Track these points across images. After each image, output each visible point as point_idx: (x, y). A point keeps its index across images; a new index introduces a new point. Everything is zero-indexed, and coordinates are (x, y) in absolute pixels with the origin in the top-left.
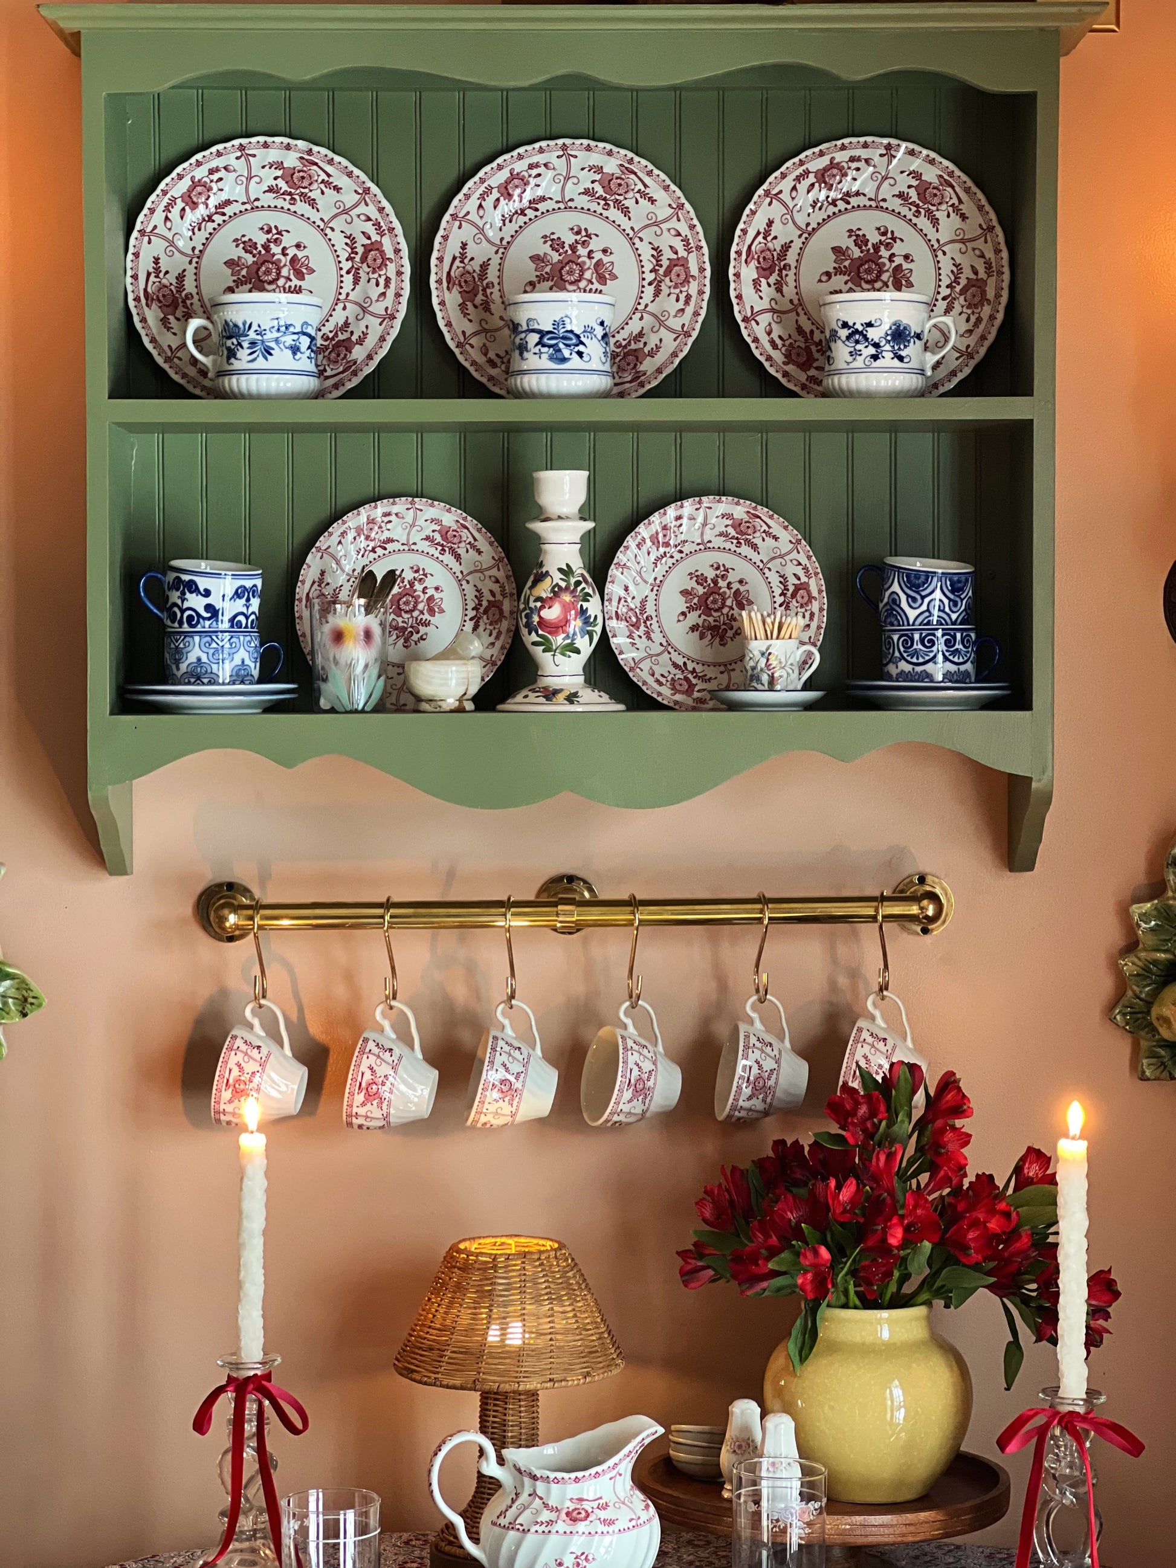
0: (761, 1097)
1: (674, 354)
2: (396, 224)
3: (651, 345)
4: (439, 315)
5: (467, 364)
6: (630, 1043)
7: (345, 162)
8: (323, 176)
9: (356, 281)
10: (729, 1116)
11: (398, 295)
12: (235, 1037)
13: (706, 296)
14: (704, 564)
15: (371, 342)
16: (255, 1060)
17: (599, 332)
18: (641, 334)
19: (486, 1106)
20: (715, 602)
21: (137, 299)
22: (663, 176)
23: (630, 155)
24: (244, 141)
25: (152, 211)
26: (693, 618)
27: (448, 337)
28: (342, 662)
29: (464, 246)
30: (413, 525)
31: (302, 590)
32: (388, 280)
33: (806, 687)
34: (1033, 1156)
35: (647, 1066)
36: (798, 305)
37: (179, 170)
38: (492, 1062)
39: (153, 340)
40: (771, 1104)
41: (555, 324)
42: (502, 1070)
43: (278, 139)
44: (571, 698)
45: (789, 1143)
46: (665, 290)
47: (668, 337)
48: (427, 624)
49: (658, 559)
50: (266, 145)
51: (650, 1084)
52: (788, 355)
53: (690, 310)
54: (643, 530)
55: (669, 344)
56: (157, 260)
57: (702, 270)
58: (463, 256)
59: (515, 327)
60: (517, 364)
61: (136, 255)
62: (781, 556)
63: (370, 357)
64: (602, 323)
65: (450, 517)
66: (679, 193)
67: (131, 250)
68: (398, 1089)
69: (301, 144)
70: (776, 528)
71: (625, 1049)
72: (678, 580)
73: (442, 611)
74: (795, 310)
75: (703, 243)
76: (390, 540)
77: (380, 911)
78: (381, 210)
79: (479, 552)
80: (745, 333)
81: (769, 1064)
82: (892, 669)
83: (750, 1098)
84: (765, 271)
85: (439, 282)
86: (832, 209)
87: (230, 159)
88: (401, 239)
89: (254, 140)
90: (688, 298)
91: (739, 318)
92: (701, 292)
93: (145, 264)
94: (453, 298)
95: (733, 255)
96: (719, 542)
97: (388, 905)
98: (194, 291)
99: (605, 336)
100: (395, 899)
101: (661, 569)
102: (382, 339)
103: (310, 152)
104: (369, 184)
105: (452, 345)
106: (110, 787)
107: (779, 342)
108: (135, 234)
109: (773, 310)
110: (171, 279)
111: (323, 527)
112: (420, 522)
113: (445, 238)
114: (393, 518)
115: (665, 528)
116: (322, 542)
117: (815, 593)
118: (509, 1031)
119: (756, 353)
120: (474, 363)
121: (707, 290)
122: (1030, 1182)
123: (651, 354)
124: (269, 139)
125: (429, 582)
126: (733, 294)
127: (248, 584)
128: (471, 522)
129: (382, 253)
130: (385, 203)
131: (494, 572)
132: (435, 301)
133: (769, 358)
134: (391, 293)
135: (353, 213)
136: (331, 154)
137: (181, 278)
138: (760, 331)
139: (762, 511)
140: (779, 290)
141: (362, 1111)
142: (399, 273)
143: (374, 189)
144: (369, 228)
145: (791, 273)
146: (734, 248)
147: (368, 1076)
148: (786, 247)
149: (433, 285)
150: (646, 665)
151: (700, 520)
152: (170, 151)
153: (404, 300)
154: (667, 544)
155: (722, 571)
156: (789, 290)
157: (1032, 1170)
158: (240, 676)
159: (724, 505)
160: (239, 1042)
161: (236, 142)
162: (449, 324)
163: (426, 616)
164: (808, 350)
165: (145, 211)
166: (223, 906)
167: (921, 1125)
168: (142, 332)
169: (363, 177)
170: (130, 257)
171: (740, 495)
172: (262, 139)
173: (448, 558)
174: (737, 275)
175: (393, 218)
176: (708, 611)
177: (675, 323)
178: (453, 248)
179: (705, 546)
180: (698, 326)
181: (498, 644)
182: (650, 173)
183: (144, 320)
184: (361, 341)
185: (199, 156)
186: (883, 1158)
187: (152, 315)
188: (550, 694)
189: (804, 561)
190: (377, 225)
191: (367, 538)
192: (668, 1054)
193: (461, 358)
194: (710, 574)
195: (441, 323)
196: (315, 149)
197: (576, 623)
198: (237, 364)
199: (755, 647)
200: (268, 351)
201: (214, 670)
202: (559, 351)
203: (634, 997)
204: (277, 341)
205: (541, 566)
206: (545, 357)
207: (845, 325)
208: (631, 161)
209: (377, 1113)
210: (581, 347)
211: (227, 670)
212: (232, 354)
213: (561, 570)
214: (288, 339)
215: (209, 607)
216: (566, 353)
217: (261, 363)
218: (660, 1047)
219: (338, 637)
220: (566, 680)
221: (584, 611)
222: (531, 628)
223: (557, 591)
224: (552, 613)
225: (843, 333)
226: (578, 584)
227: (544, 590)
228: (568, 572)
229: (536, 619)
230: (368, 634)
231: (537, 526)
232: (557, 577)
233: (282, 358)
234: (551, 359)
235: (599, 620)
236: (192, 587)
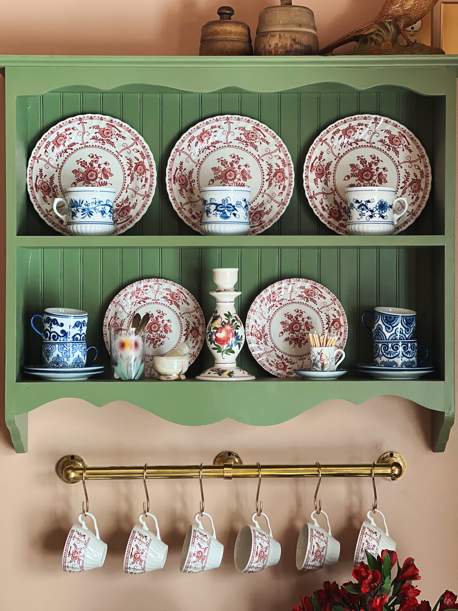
0: (319, 560)
1: (278, 213)
2: (151, 154)
3: (267, 209)
4: (170, 195)
5: (182, 218)
6: (257, 533)
7: (127, 126)
8: (117, 132)
9: (132, 179)
10: (304, 569)
11: (151, 186)
12: (73, 531)
13: (293, 187)
14: (291, 309)
15: (138, 207)
16: (83, 542)
17: (244, 204)
18: (262, 204)
19: (190, 564)
20: (296, 327)
21: (32, 188)
22: (273, 132)
23: (258, 122)
24: (81, 116)
25: (39, 148)
26: (286, 335)
27: (174, 205)
28: (124, 357)
29: (181, 163)
30: (157, 291)
31: (106, 321)
32: (146, 179)
34: (449, 595)
35: (265, 545)
36: (335, 191)
37: (52, 129)
38: (193, 543)
39: (39, 207)
40: (323, 563)
41: (223, 201)
42: (198, 547)
43: (97, 115)
44: (229, 374)
45: (331, 583)
46: (273, 183)
47: (275, 205)
48: (164, 337)
49: (270, 308)
50: (91, 118)
51: (266, 553)
52: (330, 214)
53: (285, 193)
54: (264, 294)
55: (276, 209)
56: (41, 170)
57: (291, 174)
58: (181, 168)
59: (205, 202)
60: (206, 219)
61: (32, 168)
62: (327, 306)
63: (138, 214)
64: (245, 200)
65: (175, 288)
66: (280, 139)
67: (29, 166)
68: (149, 556)
69: (108, 118)
70: (325, 294)
71: (255, 537)
72: (280, 317)
73: (171, 331)
74: (333, 193)
75: (291, 162)
76: (147, 298)
77: (141, 470)
78: (144, 147)
79: (188, 304)
80: (310, 203)
81: (322, 544)
82: (378, 360)
83: (314, 561)
84: (320, 174)
85: (170, 180)
86: (350, 147)
87: (75, 124)
88: (153, 160)
89: (86, 116)
90: (284, 187)
91: (307, 196)
92: (290, 185)
93: (36, 172)
94: (176, 187)
95: (305, 168)
96: (298, 299)
97: (146, 468)
98: (58, 184)
99: (246, 206)
100: (149, 465)
101: (272, 311)
102: (144, 206)
103: (111, 121)
104: (138, 135)
105: (175, 209)
106: (15, 416)
107: (326, 208)
108: (31, 158)
109: (323, 193)
110: (48, 178)
111: (116, 292)
112: (161, 290)
113: (173, 160)
114: (148, 288)
115: (274, 293)
116: (116, 299)
117: (342, 323)
118: (201, 527)
119: (316, 213)
120: (186, 217)
121: (293, 183)
122: (447, 607)
123: (267, 213)
124: (93, 115)
125: (165, 318)
126: (305, 186)
127: (81, 320)
128: (184, 290)
129: (144, 166)
130: (145, 144)
131: (195, 313)
132: (168, 189)
133: (321, 215)
134: (148, 185)
135: (131, 148)
136: (121, 122)
137: (52, 178)
138: (317, 203)
139: (318, 285)
140: (326, 184)
141: (132, 566)
142: (152, 176)
143: (141, 138)
144: (138, 155)
145: (331, 176)
146: (305, 165)
147: (135, 550)
148: (329, 164)
149: (167, 181)
150: (264, 357)
151: (290, 289)
152: (48, 120)
153: (154, 188)
154: (275, 301)
155: (300, 313)
156: (330, 184)
157: (448, 601)
158: (77, 363)
159: (301, 282)
160: (75, 534)
161: (78, 117)
162: (174, 199)
163: (164, 333)
164: (339, 211)
165: (36, 148)
166: (69, 469)
167: (395, 582)
168: (34, 203)
169: (136, 132)
170: (29, 169)
171: (308, 278)
172: (90, 115)
173: (174, 307)
174: (307, 177)
175: (149, 151)
176: (293, 332)
177: (279, 199)
178: (176, 164)
179: (292, 302)
180: (289, 200)
181: (197, 346)
182: (267, 131)
183: (35, 198)
184: (134, 207)
185: (61, 123)
186: (378, 601)
187: (39, 195)
189: (337, 308)
190: (142, 154)
191: (137, 297)
192: (275, 538)
193: (180, 215)
194: (294, 314)
195: (171, 199)
196: (114, 120)
197: (232, 340)
198: (76, 220)
199: (315, 350)
200: (91, 214)
201: (65, 359)
202: (225, 213)
203: (259, 511)
204: (95, 208)
205: (216, 312)
206: (218, 216)
207: (357, 201)
208: (258, 125)
209: (139, 567)
210: (235, 212)
211: (70, 361)
212: (74, 214)
213: (225, 315)
214: (100, 208)
215: (63, 331)
216: (228, 214)
217: (87, 219)
218: (271, 535)
219: (123, 345)
220: (228, 365)
221: (236, 334)
222: (212, 342)
223: (224, 325)
224: (221, 335)
225: (357, 205)
226: (233, 321)
227: (218, 324)
228: (228, 315)
229: (214, 337)
230: (136, 345)
231: (214, 294)
232: (224, 318)
233: (97, 217)
234: (221, 217)
235: (244, 338)
236: (55, 322)
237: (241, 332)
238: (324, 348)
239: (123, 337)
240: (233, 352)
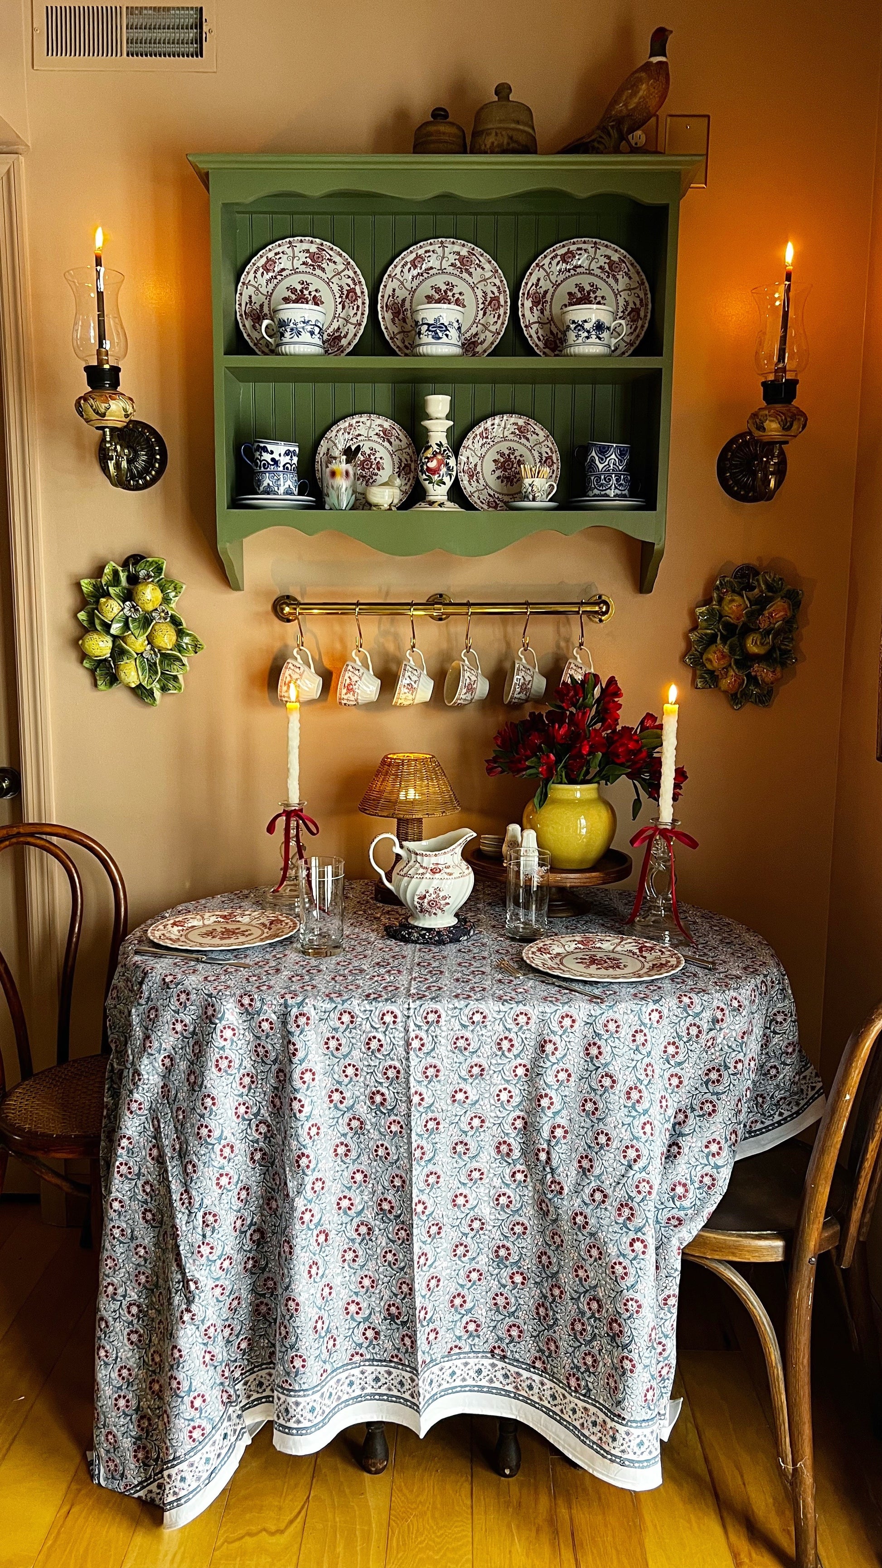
1: (492, 343)
2: (362, 280)
3: (482, 339)
4: (382, 323)
5: (395, 348)
6: (466, 668)
7: (338, 249)
8: (328, 256)
9: (343, 308)
11: (363, 314)
12: (289, 663)
13: (508, 315)
14: (504, 447)
15: (350, 336)
16: (298, 673)
17: (456, 325)
18: (477, 334)
19: (401, 695)
20: (508, 465)
21: (241, 315)
22: (488, 256)
23: (473, 246)
24: (291, 239)
25: (248, 273)
26: (498, 473)
27: (386, 334)
28: (335, 487)
29: (394, 290)
30: (370, 428)
31: (318, 458)
32: (358, 307)
33: (550, 500)
34: (649, 717)
35: (473, 678)
36: (551, 320)
37: (261, 253)
38: (403, 676)
39: (248, 335)
40: (528, 697)
41: (436, 320)
42: (408, 678)
43: (307, 238)
44: (441, 505)
46: (488, 313)
47: (490, 335)
48: (376, 475)
49: (483, 445)
50: (301, 241)
51: (475, 687)
52: (545, 344)
53: (500, 322)
54: (478, 430)
55: (490, 338)
56: (250, 297)
57: (506, 302)
58: (393, 295)
59: (417, 322)
60: (418, 342)
61: (241, 294)
62: (540, 443)
63: (349, 344)
64: (458, 321)
65: (387, 424)
66: (496, 265)
67: (239, 292)
68: (362, 688)
69: (318, 241)
70: (538, 430)
71: (464, 670)
72: (492, 455)
73: (383, 469)
74: (549, 322)
75: (507, 289)
76: (359, 435)
77: (354, 607)
78: (355, 273)
79: (401, 441)
80: (525, 333)
81: (528, 678)
82: (590, 493)
83: (519, 693)
84: (536, 303)
85: (382, 307)
86: (568, 274)
87: (285, 248)
88: (364, 287)
89: (296, 239)
90: (499, 316)
91: (523, 325)
92: (505, 313)
93: (245, 299)
94: (389, 315)
95: (521, 295)
96: (511, 437)
97: (358, 604)
98: (268, 313)
99: (459, 328)
100: (361, 601)
101: (484, 449)
102: (355, 335)
103: (322, 244)
104: (350, 260)
105: (388, 338)
106: (229, 544)
107: (541, 338)
108: (240, 284)
109: (538, 322)
110: (257, 306)
111: (328, 428)
112: (373, 426)
113: (385, 286)
114: (361, 424)
115: (486, 429)
116: (328, 435)
117: (555, 461)
118: (412, 662)
119: (531, 343)
120: (398, 347)
121: (508, 311)
122: (647, 728)
123: (482, 343)
124: (303, 238)
125: (378, 455)
126: (520, 314)
127: (292, 449)
128: (397, 426)
129: (356, 293)
130: (357, 269)
131: (407, 450)
132: (380, 317)
133: (537, 345)
134: (359, 313)
135: (342, 274)
136: (332, 246)
137: (262, 306)
138: (532, 332)
139: (532, 422)
140: (542, 313)
141: (345, 697)
142: (363, 303)
143: (352, 263)
144: (350, 282)
145: (548, 305)
146: (521, 291)
147: (348, 681)
148: (546, 292)
149: (379, 309)
150: (476, 494)
151: (503, 425)
152: (256, 246)
153: (366, 316)
154: (487, 438)
155: (513, 451)
156: (547, 313)
157: (648, 723)
158: (288, 492)
159: (514, 419)
160: (290, 665)
161: (287, 240)
162: (386, 328)
163: (376, 471)
164: (555, 342)
165: (245, 273)
166: (283, 604)
167: (598, 702)
168: (243, 331)
169: (347, 256)
170: (238, 295)
171: (521, 414)
172: (300, 238)
173: (386, 444)
174: (523, 305)
175: (361, 276)
176: (505, 470)
177: (493, 328)
178: (389, 291)
179: (505, 439)
180: (503, 330)
181: (409, 484)
182: (482, 255)
183: (244, 326)
184: (345, 336)
185: (270, 247)
186: (580, 714)
187: (248, 323)
188: (431, 503)
189: (551, 445)
190: (353, 280)
191: (349, 433)
192: (483, 674)
193: (392, 345)
194: (507, 452)
195: (383, 328)
196: (325, 243)
197: (444, 470)
198: (285, 340)
199: (527, 482)
200: (299, 333)
201: (276, 488)
202: (437, 333)
203: (468, 648)
204: (303, 328)
205: (428, 442)
206: (430, 337)
207: (574, 322)
208: (473, 249)
209: (352, 698)
210: (447, 332)
211: (282, 490)
212: (282, 335)
213: (437, 444)
214: (309, 328)
215: (273, 459)
216: (440, 334)
217: (296, 339)
218: (480, 671)
219: (333, 474)
220: (439, 497)
221: (447, 464)
222: (423, 472)
223: (435, 454)
224: (433, 464)
225: (573, 326)
226: (445, 451)
227: (429, 453)
228: (440, 445)
229: (425, 467)
230: (347, 473)
231: (426, 423)
232: (435, 447)
233: (305, 337)
234: (433, 337)
235: (455, 469)
236: (265, 449)
237: (452, 462)
238: (536, 480)
239: (334, 466)
240: (444, 483)
